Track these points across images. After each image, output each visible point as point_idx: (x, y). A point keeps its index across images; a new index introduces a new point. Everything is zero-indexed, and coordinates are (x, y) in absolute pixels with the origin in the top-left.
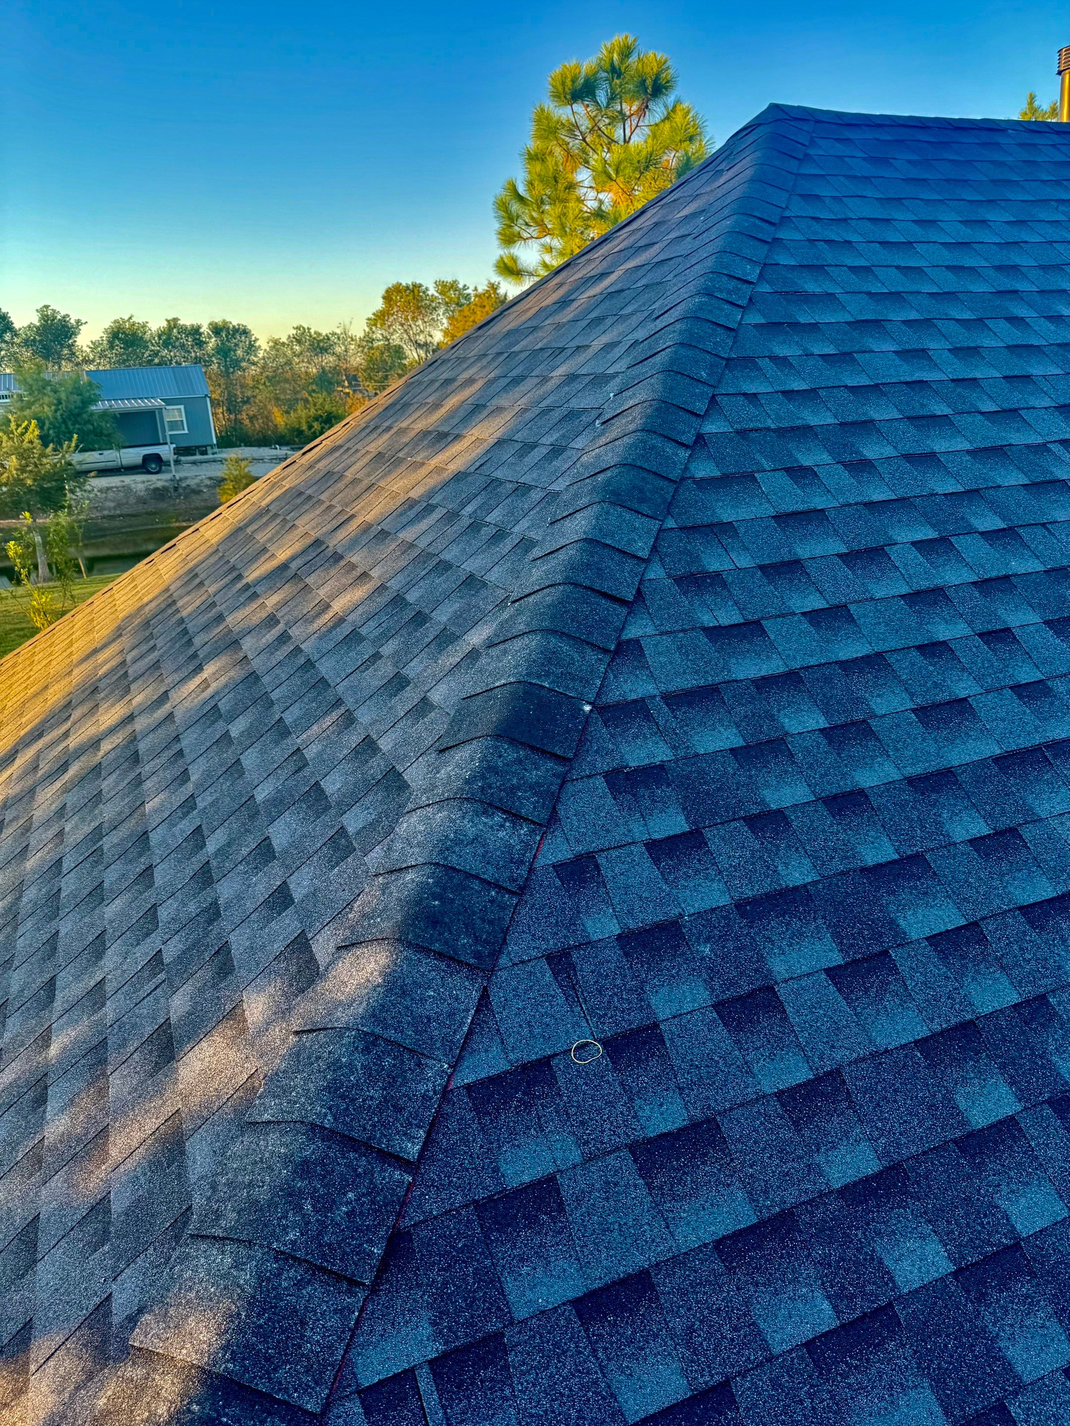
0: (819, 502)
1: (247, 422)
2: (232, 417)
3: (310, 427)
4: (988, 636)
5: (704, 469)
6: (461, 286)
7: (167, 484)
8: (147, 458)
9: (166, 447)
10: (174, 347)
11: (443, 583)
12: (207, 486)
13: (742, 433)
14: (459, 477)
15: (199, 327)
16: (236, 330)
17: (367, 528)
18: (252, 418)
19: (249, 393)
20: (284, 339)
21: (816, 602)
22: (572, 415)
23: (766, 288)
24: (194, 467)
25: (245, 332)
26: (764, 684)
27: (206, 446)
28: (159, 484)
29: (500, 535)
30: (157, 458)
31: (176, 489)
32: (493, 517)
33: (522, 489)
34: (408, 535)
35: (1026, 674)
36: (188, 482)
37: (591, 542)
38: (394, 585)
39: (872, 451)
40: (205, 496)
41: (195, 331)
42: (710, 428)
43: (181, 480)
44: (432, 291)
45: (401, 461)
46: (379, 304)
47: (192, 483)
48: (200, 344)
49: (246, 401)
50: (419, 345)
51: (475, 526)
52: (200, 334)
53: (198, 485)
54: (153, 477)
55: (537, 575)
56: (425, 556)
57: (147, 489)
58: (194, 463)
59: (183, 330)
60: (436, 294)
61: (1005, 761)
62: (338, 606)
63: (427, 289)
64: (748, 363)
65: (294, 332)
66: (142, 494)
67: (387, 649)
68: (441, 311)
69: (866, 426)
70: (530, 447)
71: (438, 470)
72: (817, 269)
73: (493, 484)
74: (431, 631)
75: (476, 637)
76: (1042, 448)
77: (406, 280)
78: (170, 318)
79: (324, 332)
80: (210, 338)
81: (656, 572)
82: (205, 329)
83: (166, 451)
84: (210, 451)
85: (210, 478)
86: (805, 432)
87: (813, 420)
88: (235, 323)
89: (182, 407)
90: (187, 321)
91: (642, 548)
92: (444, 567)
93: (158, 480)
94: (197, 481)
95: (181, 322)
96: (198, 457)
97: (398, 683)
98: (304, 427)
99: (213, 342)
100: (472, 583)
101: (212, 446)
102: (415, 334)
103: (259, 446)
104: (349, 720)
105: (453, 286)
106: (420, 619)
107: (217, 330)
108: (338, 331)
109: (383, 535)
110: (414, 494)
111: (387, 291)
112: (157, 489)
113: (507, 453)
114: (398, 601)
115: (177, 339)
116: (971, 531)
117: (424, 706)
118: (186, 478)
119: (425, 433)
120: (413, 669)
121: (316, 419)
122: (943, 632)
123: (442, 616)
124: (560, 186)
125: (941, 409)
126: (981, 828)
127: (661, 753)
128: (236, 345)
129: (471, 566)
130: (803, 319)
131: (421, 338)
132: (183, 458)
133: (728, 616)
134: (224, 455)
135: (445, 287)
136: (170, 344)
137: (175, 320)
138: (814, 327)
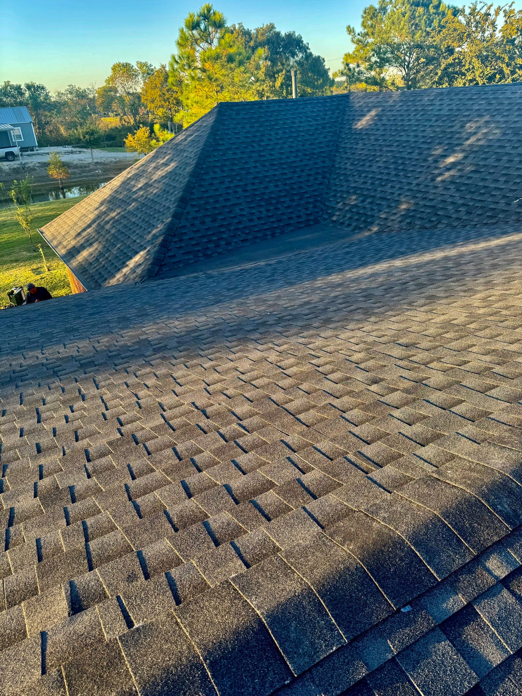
0: (217, 176)
1: (48, 134)
2: (41, 131)
3: (84, 137)
4: (234, 192)
5: (203, 172)
6: (149, 64)
7: (19, 166)
8: (7, 154)
9: (16, 148)
10: (9, 96)
11: (171, 187)
12: (38, 166)
13: (208, 167)
14: (171, 172)
15: (20, 86)
16: (38, 87)
17: (155, 181)
18: (51, 132)
19: (48, 119)
20: (63, 91)
21: (215, 188)
22: (186, 163)
23: (214, 143)
24: (29, 158)
25: (43, 88)
26: (208, 197)
27: (33, 147)
28: (15, 166)
29: (178, 181)
30: (12, 153)
31: (23, 168)
32: (177, 178)
33: (180, 174)
34: (164, 181)
35: (238, 196)
36: (29, 165)
37: (188, 181)
38: (164, 188)
39: (225, 169)
40: (38, 171)
41: (18, 88)
42: (204, 166)
43: (25, 164)
44: (135, 67)
45: (159, 169)
46: (110, 73)
47: (31, 165)
48: (22, 94)
49: (47, 123)
50: (130, 94)
51: (174, 180)
52: (21, 89)
53: (34, 166)
54: (12, 163)
55: (182, 185)
56: (167, 184)
57: (10, 169)
58: (29, 155)
59: (12, 87)
60: (137, 68)
61: (233, 205)
62: (154, 192)
63: (133, 66)
64: (209, 156)
65: (68, 88)
66: (8, 171)
67: (165, 196)
68: (140, 77)
69: (225, 165)
70: (181, 168)
71: (167, 171)
72: (222, 139)
73: (176, 173)
74: (170, 193)
75: (176, 193)
76: (250, 168)
77: (123, 61)
78: (6, 81)
79: (83, 88)
80: (26, 91)
81: (196, 185)
82: (23, 87)
83: (16, 150)
84: (35, 150)
85: (39, 163)
86: (216, 166)
87: (218, 165)
88: (38, 84)
89: (20, 128)
90: (14, 83)
91: (194, 182)
92: (170, 185)
93: (14, 164)
94: (33, 164)
95: (11, 83)
96: (30, 153)
97: (167, 199)
98: (82, 137)
99: (27, 94)
100: (174, 187)
101: (36, 147)
102: (128, 88)
103: (58, 146)
104: (161, 204)
105: (145, 64)
106: (168, 192)
107: (29, 87)
108: (90, 87)
109: (159, 182)
110: (163, 174)
111: (114, 66)
112: (14, 169)
113: (178, 169)
114: (164, 190)
115: (10, 92)
116: (236, 179)
117: (171, 200)
118: (27, 163)
119: (163, 164)
120: (168, 198)
121: (87, 133)
122: (229, 191)
123: (171, 191)
124: (190, 60)
125: (236, 162)
126: (228, 210)
127: (196, 203)
128: (39, 94)
129: (174, 185)
130: (219, 148)
131: (131, 91)
132: (23, 153)
133: (204, 190)
134: (42, 151)
135: (142, 65)
136: (7, 94)
137: (9, 82)
138: (220, 150)
